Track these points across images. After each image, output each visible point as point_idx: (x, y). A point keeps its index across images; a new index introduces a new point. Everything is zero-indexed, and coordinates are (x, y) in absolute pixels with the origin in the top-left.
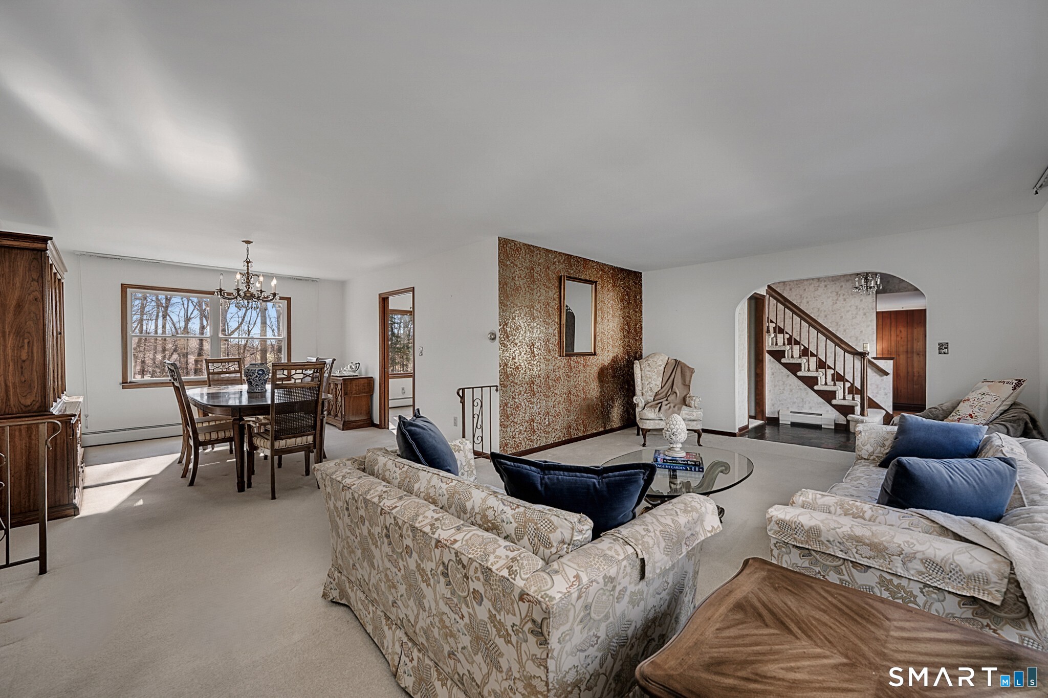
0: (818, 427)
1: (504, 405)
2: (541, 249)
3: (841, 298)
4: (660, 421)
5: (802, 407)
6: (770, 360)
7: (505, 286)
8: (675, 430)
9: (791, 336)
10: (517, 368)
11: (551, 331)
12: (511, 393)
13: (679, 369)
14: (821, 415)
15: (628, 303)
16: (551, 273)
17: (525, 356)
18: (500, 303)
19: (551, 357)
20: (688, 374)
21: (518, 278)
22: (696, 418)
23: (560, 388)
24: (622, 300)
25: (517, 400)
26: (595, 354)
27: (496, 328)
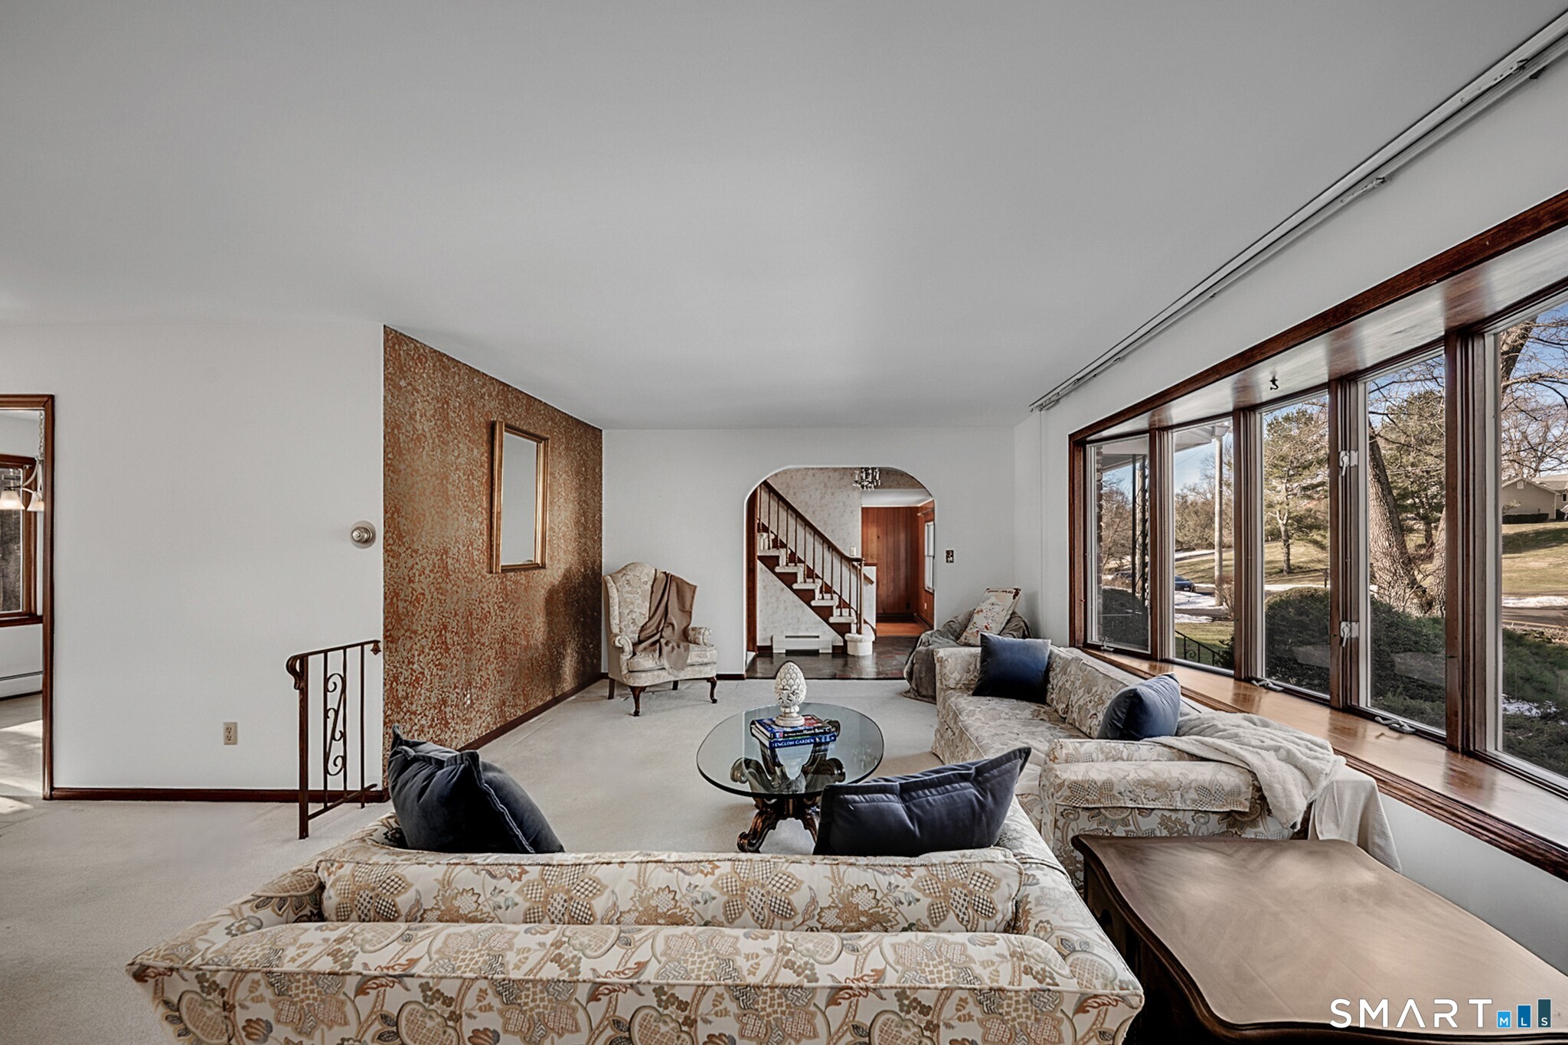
0: (815, 653)
1: (391, 680)
2: (460, 365)
3: (829, 491)
4: (660, 672)
5: (798, 629)
6: (761, 569)
7: (396, 431)
8: (795, 687)
9: (776, 536)
10: (418, 600)
11: (476, 524)
12: (405, 653)
13: (674, 588)
14: (818, 637)
15: (585, 479)
16: (476, 414)
17: (432, 576)
18: (386, 465)
19: (475, 575)
20: (688, 595)
21: (421, 416)
22: (711, 661)
23: (489, 632)
24: (578, 473)
25: (416, 666)
26: (543, 566)
27: (377, 522)
